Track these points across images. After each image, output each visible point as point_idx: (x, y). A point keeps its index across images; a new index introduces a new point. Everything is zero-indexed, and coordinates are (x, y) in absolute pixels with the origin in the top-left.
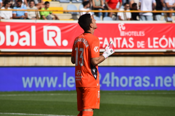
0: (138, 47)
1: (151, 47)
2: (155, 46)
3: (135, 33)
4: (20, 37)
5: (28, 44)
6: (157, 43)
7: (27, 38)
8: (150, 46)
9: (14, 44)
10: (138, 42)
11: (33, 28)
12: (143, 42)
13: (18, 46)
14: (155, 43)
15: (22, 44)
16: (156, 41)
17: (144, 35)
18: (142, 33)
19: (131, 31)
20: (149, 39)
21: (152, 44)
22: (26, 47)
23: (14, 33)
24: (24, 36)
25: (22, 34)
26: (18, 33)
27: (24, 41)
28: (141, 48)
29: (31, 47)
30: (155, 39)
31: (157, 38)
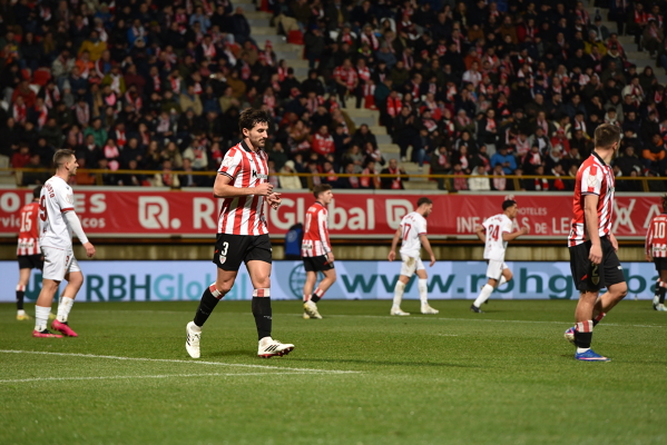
0: (537, 232)
1: (558, 232)
2: (563, 232)
3: (531, 211)
4: (349, 216)
5: (362, 226)
6: (567, 225)
7: (361, 218)
8: (555, 231)
9: (340, 226)
10: (537, 225)
11: (370, 203)
12: (544, 224)
13: (346, 230)
14: (563, 225)
15: (352, 227)
16: (566, 222)
17: (545, 213)
18: (543, 211)
19: (526, 206)
20: (554, 220)
21: (558, 227)
22: (359, 231)
23: (341, 211)
24: (356, 215)
25: (352, 211)
26: (347, 210)
27: (356, 223)
28: (540, 234)
29: (366, 231)
30: (563, 219)
31: (567, 219)
